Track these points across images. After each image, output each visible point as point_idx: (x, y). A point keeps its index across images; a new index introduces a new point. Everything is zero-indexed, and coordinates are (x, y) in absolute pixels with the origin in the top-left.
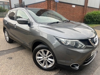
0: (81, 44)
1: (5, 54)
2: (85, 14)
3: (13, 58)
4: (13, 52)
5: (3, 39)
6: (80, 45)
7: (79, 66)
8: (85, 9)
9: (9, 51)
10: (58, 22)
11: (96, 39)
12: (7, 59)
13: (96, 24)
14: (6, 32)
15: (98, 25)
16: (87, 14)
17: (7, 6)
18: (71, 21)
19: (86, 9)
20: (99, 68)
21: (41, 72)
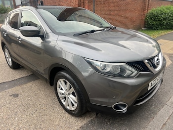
0: (129, 70)
1: (6, 88)
2: (146, 12)
3: (19, 95)
4: (20, 84)
5: (3, 63)
6: (128, 72)
7: (126, 108)
8: (147, 3)
9: (13, 83)
10: (93, 31)
11: (158, 59)
12: (10, 98)
13: (167, 29)
14: (6, 50)
15: (169, 32)
16: (150, 11)
17: (9, 2)
18: (117, 28)
19: (149, 2)
20: (164, 107)
21: (66, 118)
